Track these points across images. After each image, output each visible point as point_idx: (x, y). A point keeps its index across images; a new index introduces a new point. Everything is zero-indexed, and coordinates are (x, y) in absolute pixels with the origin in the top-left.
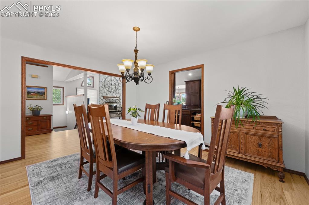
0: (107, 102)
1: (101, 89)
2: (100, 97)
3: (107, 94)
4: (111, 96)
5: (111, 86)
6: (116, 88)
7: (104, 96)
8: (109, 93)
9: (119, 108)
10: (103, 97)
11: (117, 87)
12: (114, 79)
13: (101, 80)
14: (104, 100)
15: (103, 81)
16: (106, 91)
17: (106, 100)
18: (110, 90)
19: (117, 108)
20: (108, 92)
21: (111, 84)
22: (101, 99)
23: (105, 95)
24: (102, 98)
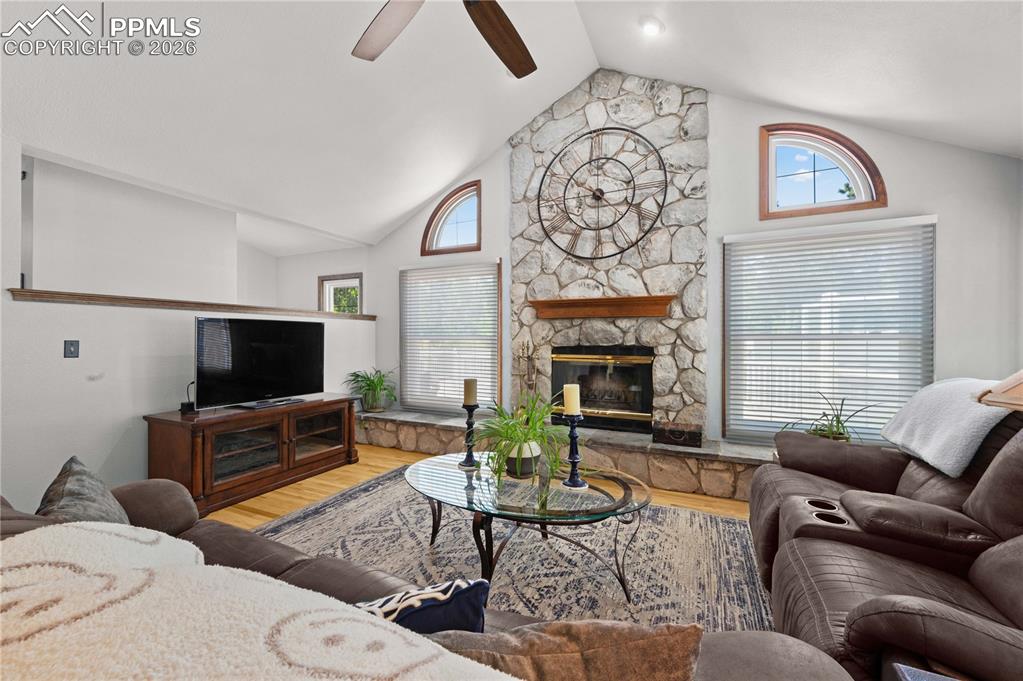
0: (560, 341)
1: (523, 247)
2: (515, 308)
3: (564, 279)
4: (597, 294)
5: (590, 215)
6: (641, 216)
7: (541, 297)
8: (583, 270)
9: (669, 400)
10: (536, 305)
11: (650, 206)
12: (622, 149)
13: (520, 191)
14: (543, 329)
15: (529, 194)
16: (555, 260)
17: (558, 324)
18: (585, 249)
19: (656, 402)
20: (569, 265)
21: (598, 196)
22: (522, 325)
23: (547, 290)
24: (528, 314)
